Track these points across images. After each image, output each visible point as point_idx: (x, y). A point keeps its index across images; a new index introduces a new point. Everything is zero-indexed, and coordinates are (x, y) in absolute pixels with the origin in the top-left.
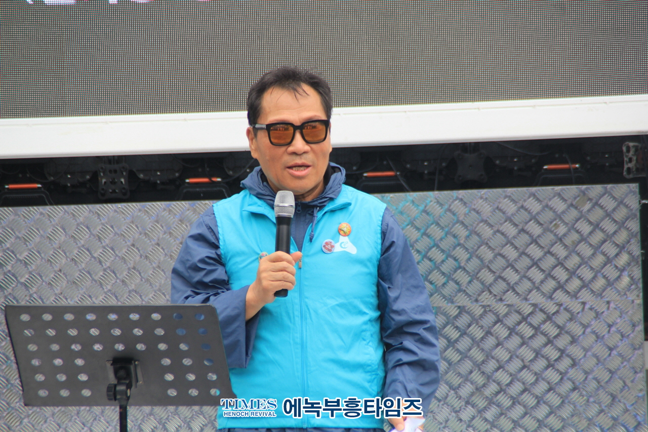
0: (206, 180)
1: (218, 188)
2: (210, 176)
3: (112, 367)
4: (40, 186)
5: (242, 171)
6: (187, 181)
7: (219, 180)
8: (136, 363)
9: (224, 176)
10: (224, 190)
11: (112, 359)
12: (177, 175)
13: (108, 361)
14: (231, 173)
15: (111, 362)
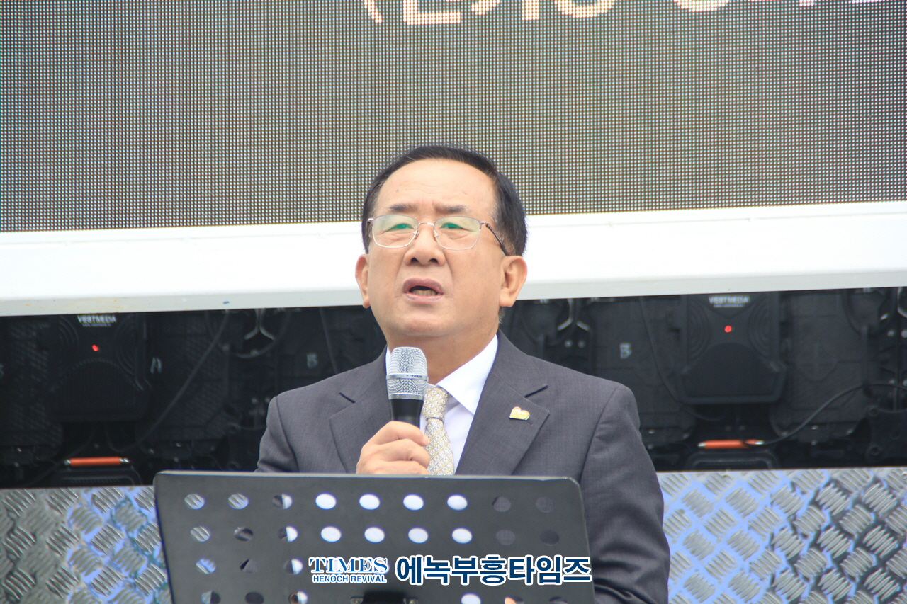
2: (743, 437)
6: (702, 445)
7: (759, 443)
8: (411, 602)
13: (355, 597)
15: (361, 600)
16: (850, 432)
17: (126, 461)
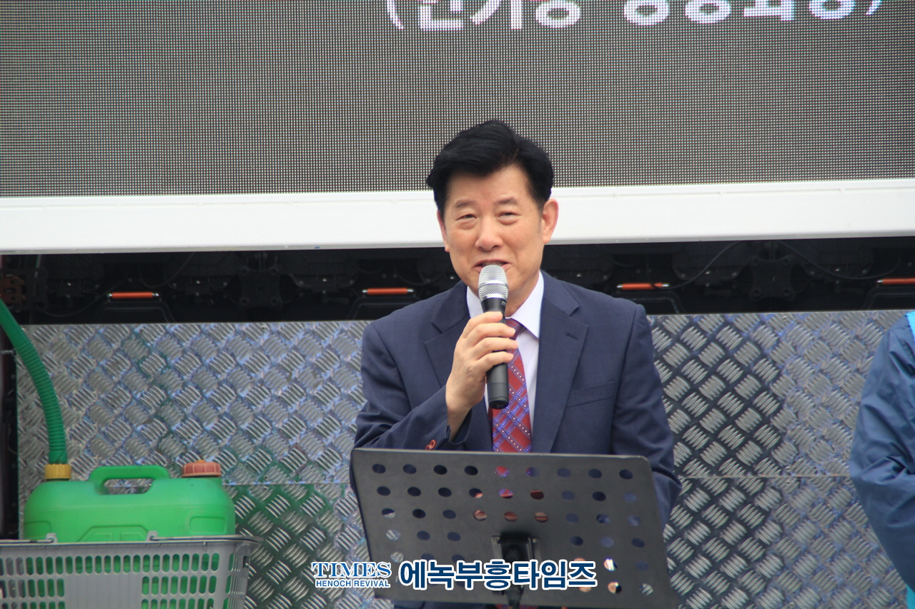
0: (646, 286)
1: (664, 298)
2: (653, 280)
3: (499, 545)
4: (411, 291)
5: (700, 274)
6: (619, 286)
7: (666, 285)
8: (534, 541)
9: (673, 280)
10: (672, 301)
11: (499, 534)
12: (605, 277)
13: (494, 536)
14: (683, 276)
15: (499, 538)
16: (735, 274)
17: (157, 295)
